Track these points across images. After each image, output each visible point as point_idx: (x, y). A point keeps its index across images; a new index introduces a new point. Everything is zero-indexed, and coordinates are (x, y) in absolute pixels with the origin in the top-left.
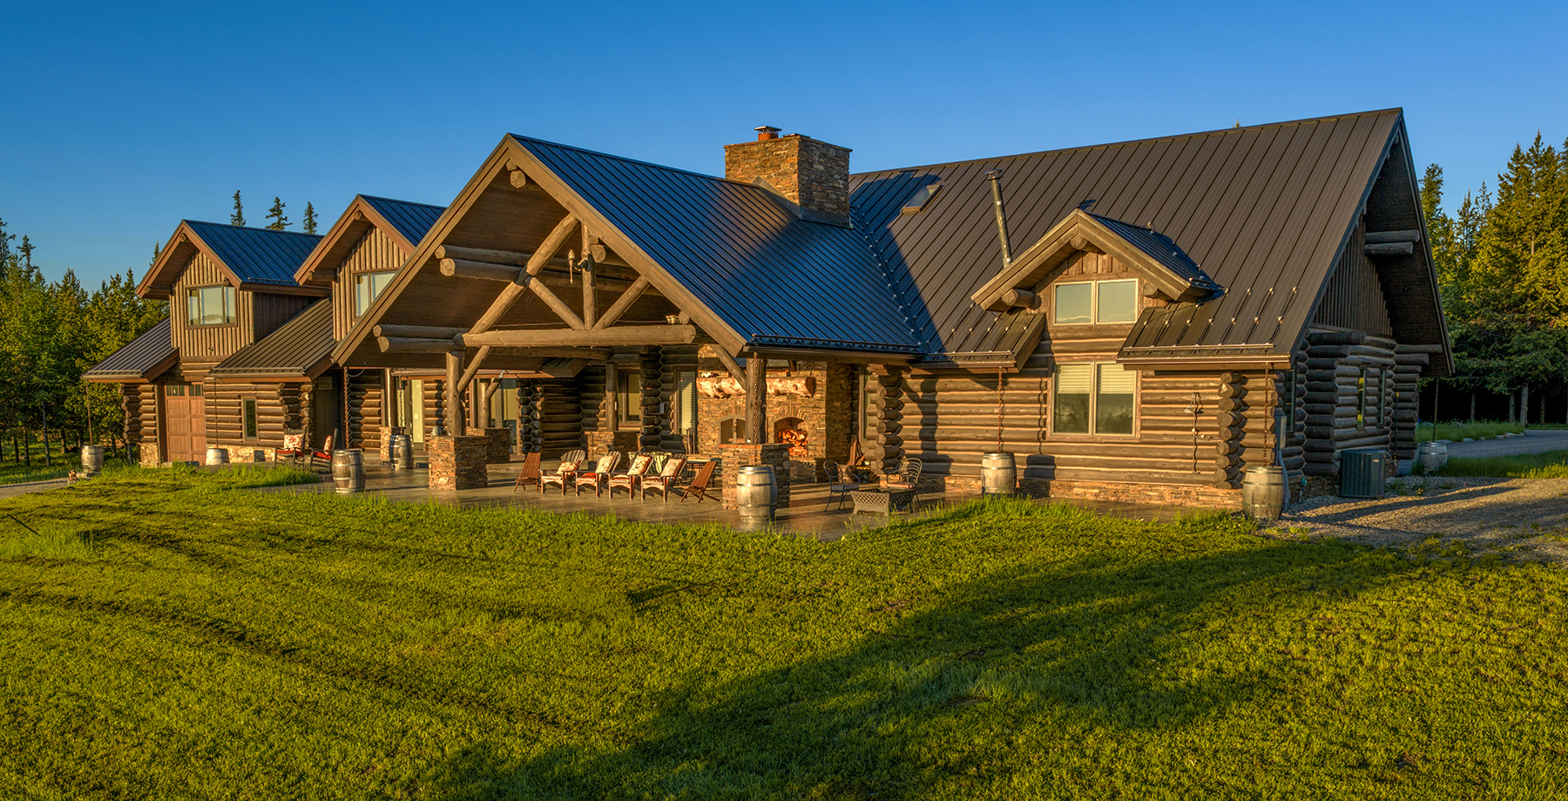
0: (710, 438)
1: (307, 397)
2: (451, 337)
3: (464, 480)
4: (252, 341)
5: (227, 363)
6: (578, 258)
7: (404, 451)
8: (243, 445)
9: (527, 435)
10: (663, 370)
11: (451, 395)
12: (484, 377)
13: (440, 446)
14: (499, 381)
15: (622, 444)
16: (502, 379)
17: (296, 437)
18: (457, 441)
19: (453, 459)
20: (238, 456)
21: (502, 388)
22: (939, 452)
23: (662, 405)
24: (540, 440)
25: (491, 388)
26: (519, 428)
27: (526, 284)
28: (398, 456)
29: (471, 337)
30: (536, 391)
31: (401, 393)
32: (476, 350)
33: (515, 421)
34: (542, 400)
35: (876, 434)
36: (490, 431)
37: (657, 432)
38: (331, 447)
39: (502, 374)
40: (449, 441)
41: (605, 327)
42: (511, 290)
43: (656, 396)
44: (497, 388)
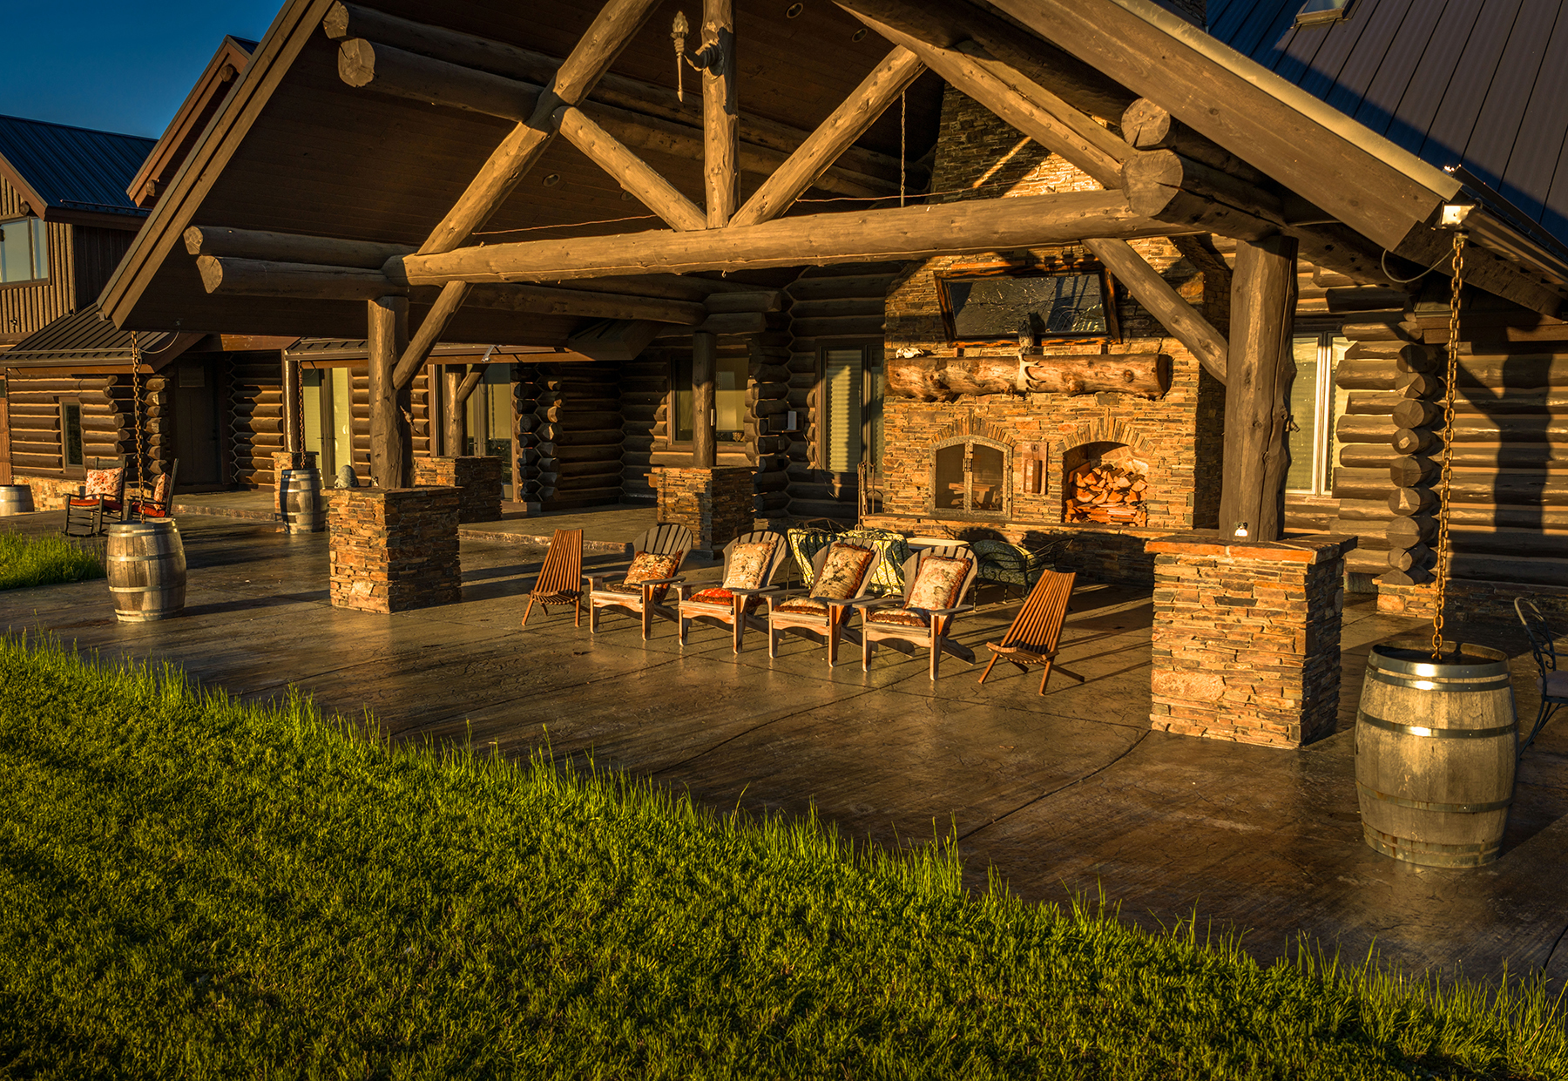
0: (909, 483)
1: (156, 399)
2: (377, 263)
3: (407, 588)
4: (72, 307)
5: (29, 343)
6: (693, 39)
7: (307, 500)
8: (63, 477)
9: (530, 468)
10: (795, 349)
11: (379, 397)
12: (455, 361)
13: (353, 511)
14: (481, 368)
15: (726, 492)
16: (486, 365)
17: (107, 473)
18: (392, 501)
19: (382, 542)
20: (57, 496)
21: (486, 383)
22: (1548, 532)
23: (793, 415)
24: (554, 477)
25: (466, 383)
26: (516, 455)
27: (551, 125)
28: (297, 508)
29: (419, 264)
30: (547, 389)
31: (311, 395)
32: (432, 291)
33: (509, 442)
34: (557, 404)
35: (1391, 486)
36: (464, 467)
37: (782, 464)
38: (165, 495)
39: (487, 353)
40: (374, 501)
41: (763, 218)
42: (518, 143)
43: (780, 396)
44: (477, 382)
